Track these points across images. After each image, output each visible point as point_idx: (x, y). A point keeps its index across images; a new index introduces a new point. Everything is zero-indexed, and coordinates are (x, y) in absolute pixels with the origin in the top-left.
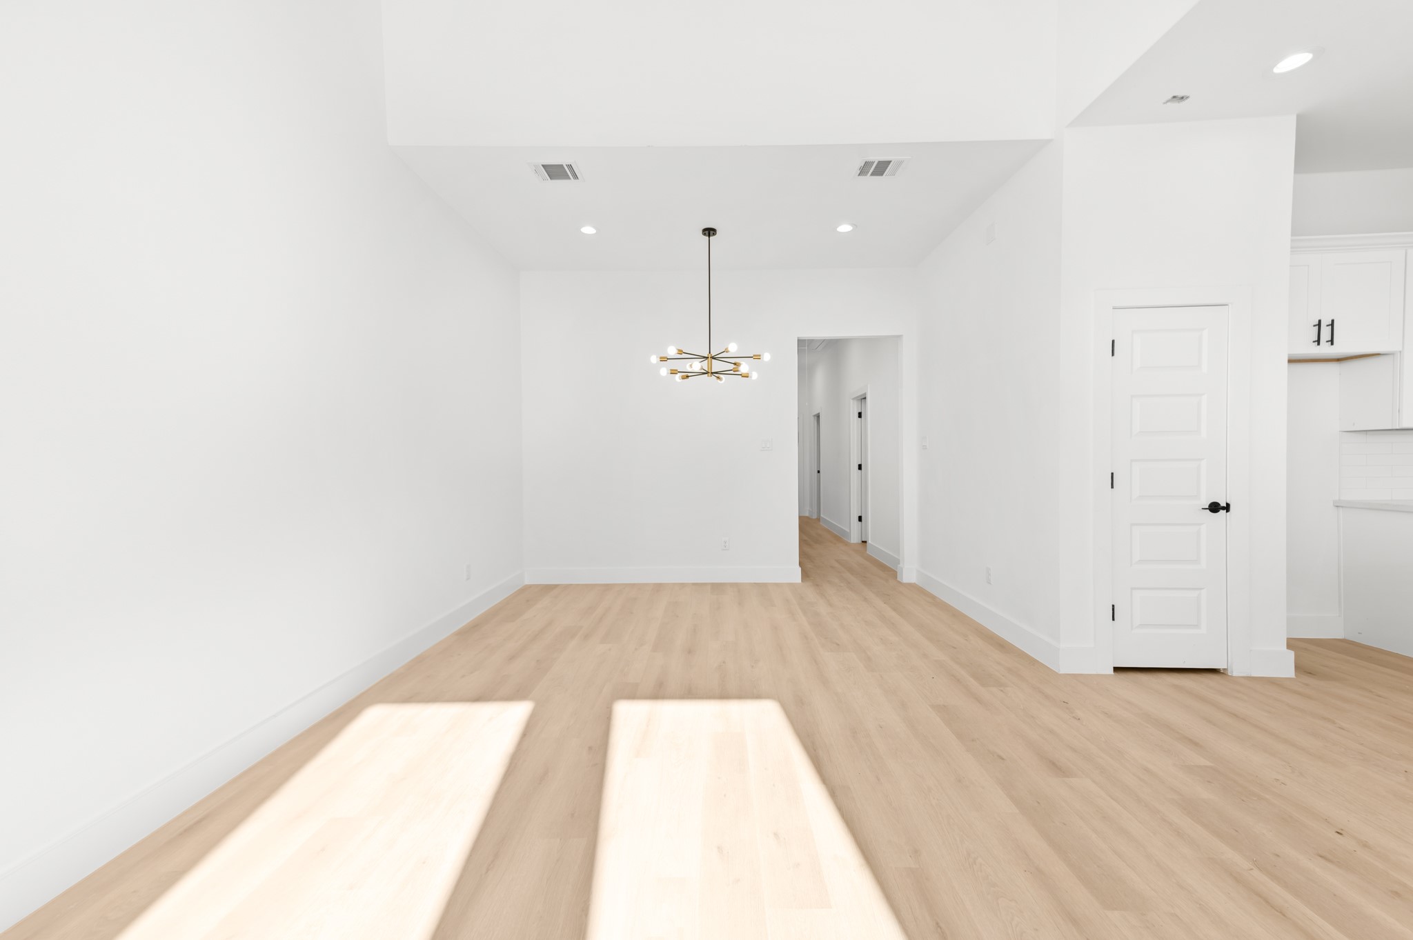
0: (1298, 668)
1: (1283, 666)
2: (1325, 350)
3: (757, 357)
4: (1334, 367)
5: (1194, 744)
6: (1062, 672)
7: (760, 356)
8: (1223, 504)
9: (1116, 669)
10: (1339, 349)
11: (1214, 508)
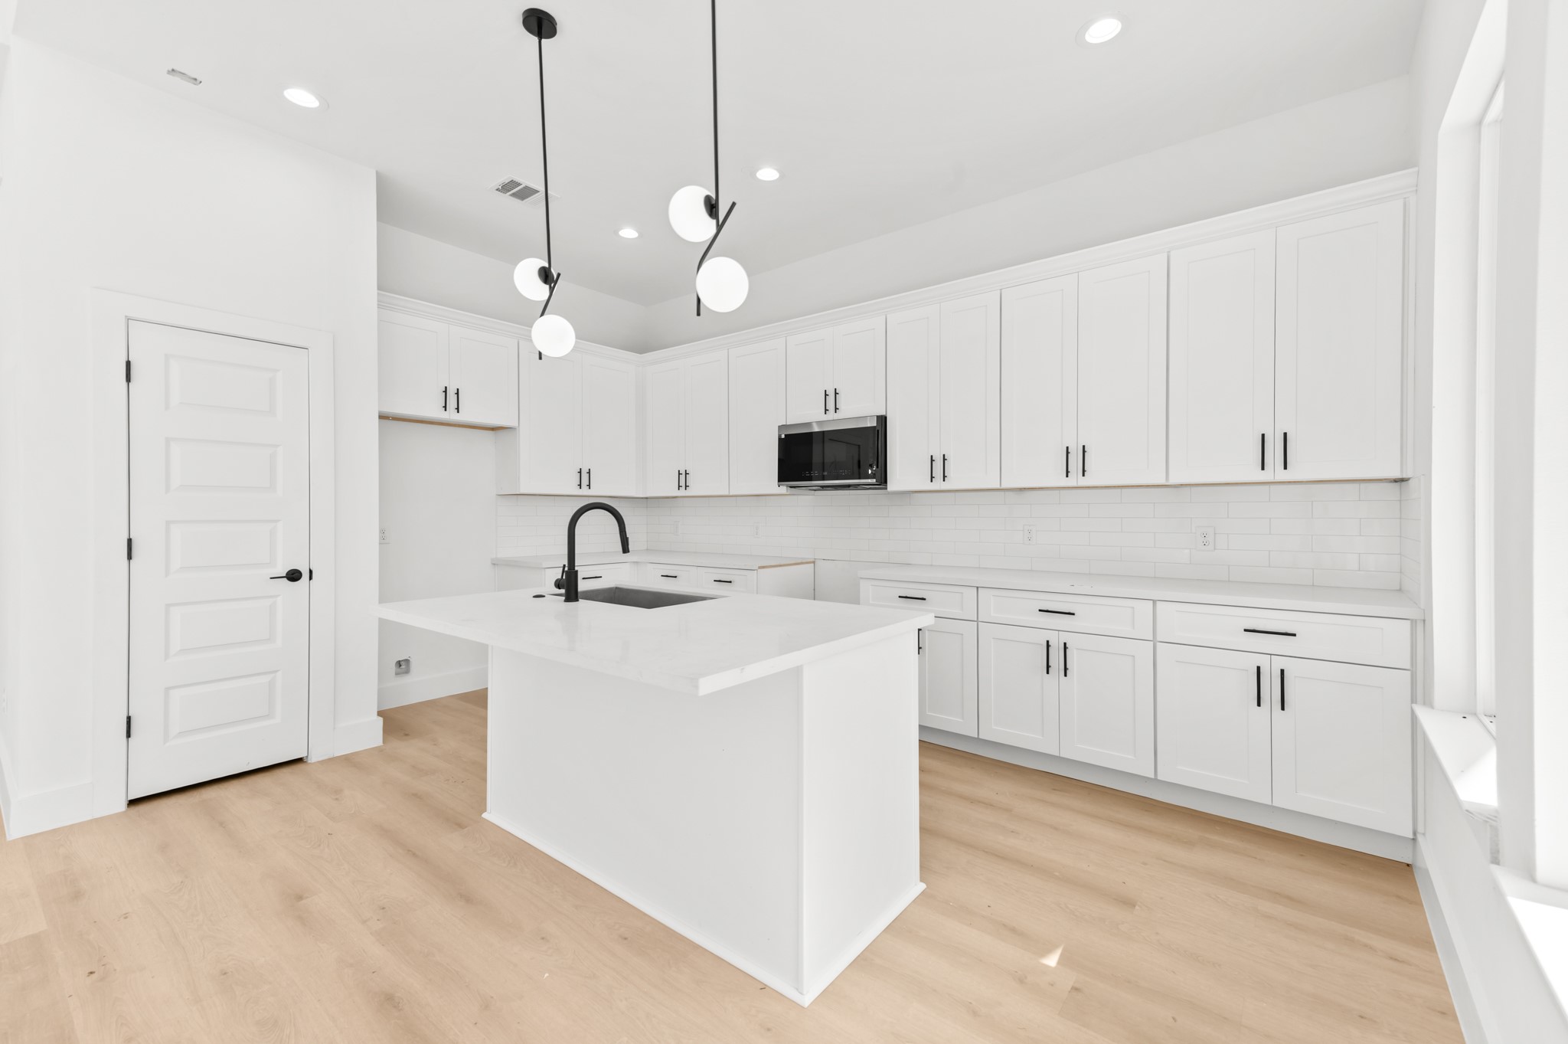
0: (387, 732)
1: (370, 734)
2: (451, 415)
8: (305, 572)
9: (130, 803)
10: (463, 417)
11: (294, 576)
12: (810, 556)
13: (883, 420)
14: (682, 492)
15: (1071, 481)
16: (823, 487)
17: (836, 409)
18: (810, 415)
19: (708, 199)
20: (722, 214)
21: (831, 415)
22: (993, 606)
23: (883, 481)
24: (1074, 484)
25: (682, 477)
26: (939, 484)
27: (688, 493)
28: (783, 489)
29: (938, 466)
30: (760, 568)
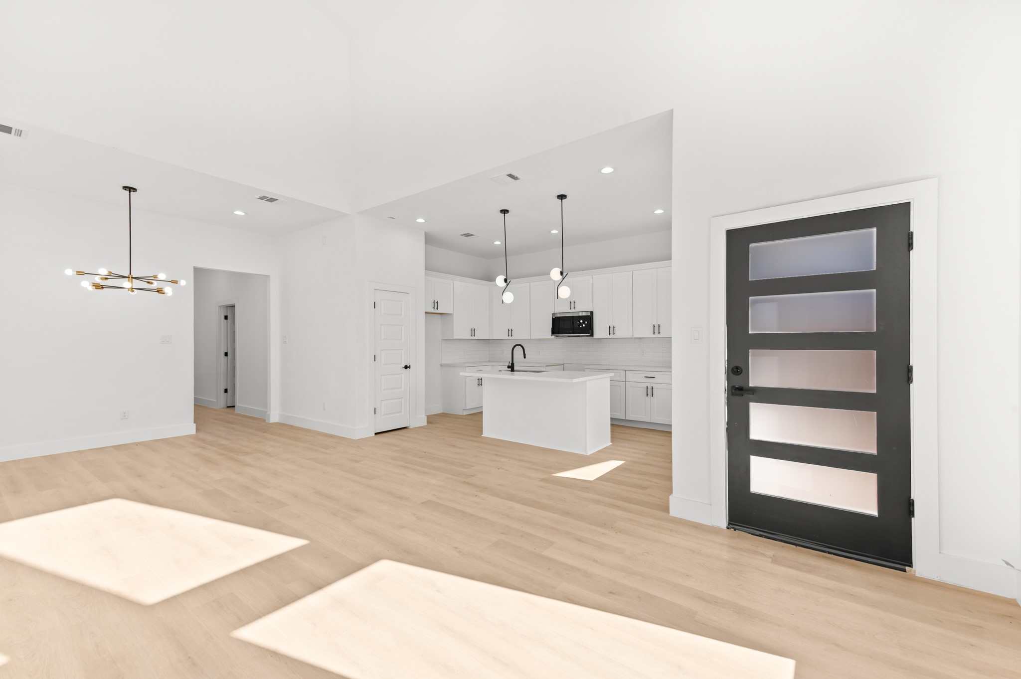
0: (428, 422)
1: (424, 423)
2: (436, 311)
3: (175, 282)
4: (440, 315)
5: (397, 446)
6: (357, 438)
7: (177, 281)
8: (408, 366)
9: (376, 434)
10: (439, 311)
11: (406, 367)
12: (562, 362)
13: (592, 313)
14: (510, 337)
15: (655, 336)
16: (569, 336)
17: (574, 308)
18: (564, 310)
19: (561, 271)
20: (564, 275)
21: (572, 310)
22: (631, 376)
23: (592, 335)
24: (656, 337)
25: (510, 332)
26: (612, 336)
27: (512, 338)
28: (553, 337)
29: (612, 330)
30: (547, 366)
